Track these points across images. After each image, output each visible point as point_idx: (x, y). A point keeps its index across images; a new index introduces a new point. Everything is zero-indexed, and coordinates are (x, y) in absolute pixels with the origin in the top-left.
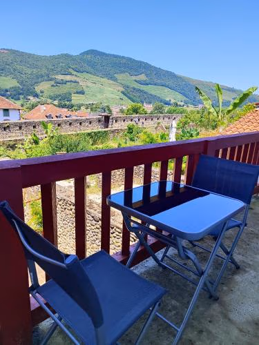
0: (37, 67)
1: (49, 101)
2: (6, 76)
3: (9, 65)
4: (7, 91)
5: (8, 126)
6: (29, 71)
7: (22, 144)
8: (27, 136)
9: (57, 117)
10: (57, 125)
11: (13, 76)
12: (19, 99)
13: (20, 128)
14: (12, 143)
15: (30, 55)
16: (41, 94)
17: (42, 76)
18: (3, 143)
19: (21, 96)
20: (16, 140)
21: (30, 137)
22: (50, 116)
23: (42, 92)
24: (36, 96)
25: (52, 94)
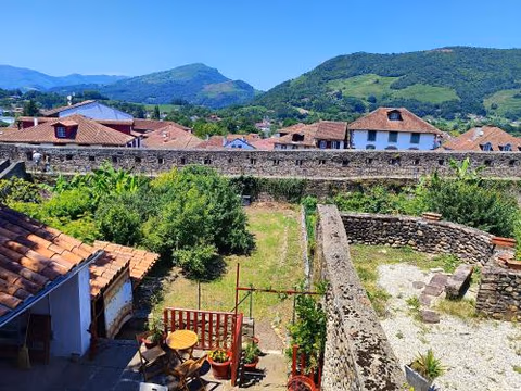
0: (493, 68)
1: (504, 121)
2: (441, 85)
3: (448, 69)
4: (437, 107)
5: (398, 158)
6: (479, 76)
7: (414, 187)
8: (424, 175)
9: (501, 148)
10: (482, 163)
11: (450, 85)
12: (452, 118)
13: (417, 162)
14: (398, 183)
15: (485, 52)
16: (491, 111)
17: (501, 82)
18: (385, 182)
19: (458, 115)
20: (406, 180)
21: (429, 177)
22: (488, 147)
23: (494, 107)
24: (483, 113)
25: (511, 110)
